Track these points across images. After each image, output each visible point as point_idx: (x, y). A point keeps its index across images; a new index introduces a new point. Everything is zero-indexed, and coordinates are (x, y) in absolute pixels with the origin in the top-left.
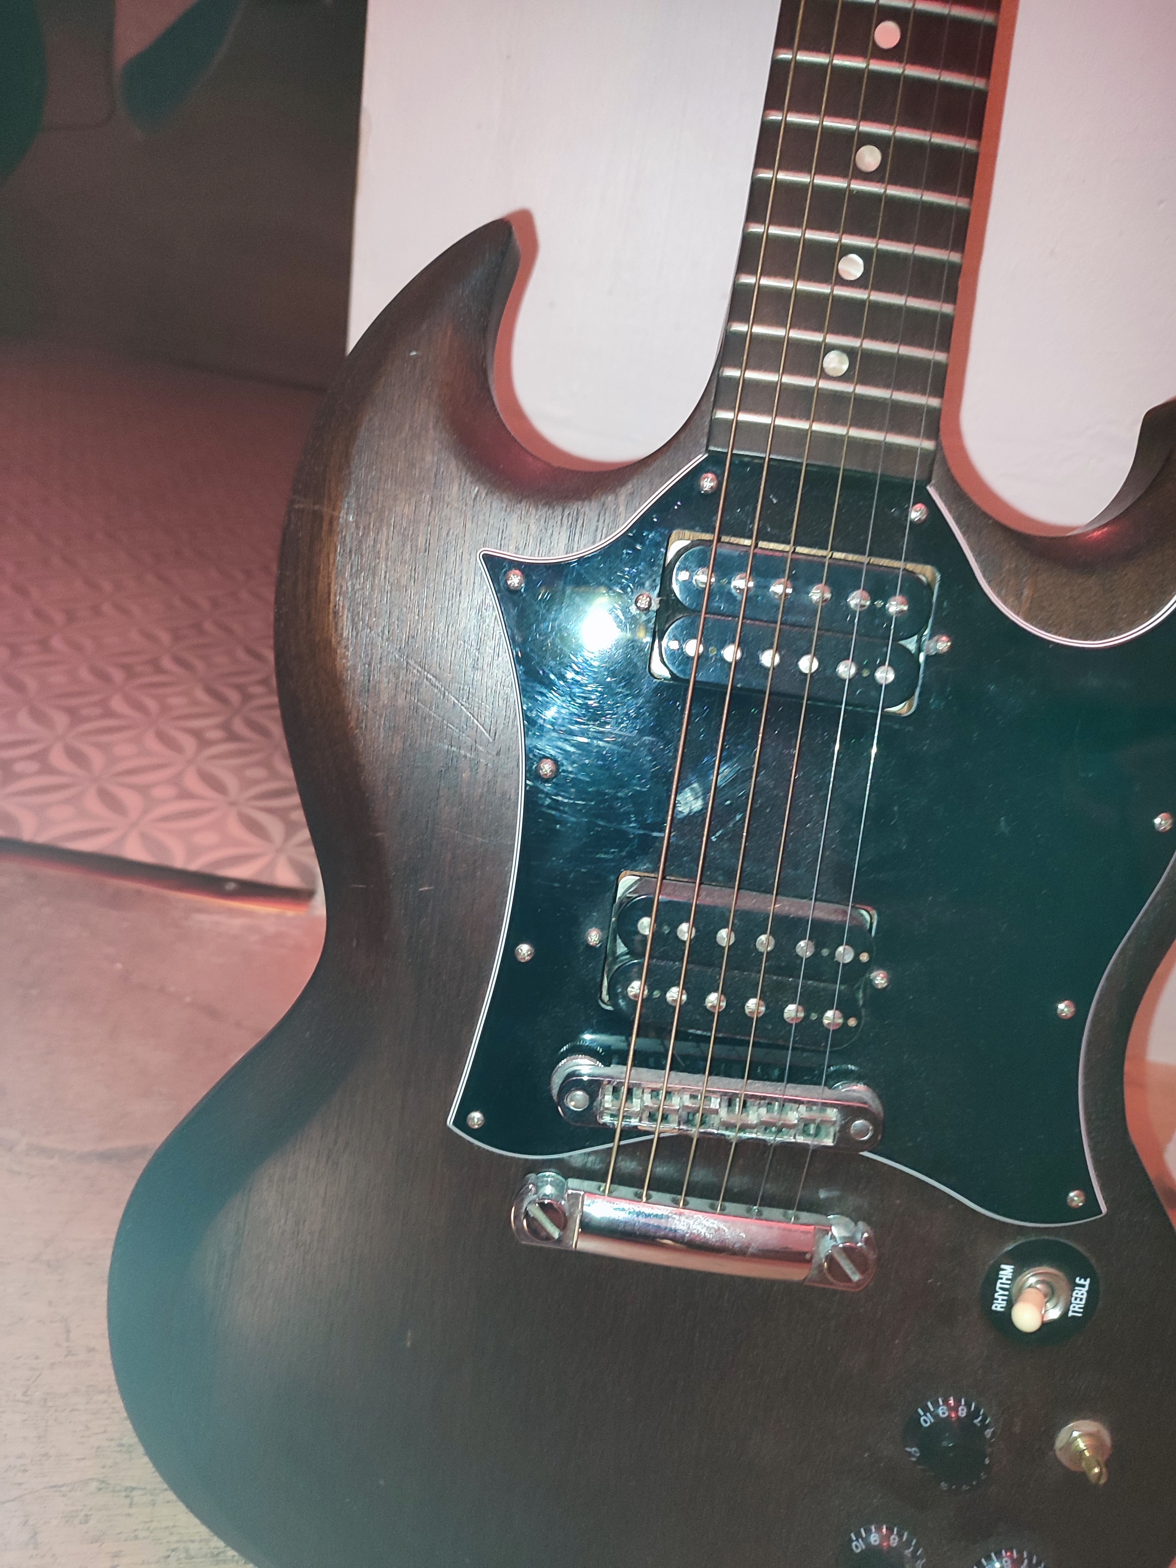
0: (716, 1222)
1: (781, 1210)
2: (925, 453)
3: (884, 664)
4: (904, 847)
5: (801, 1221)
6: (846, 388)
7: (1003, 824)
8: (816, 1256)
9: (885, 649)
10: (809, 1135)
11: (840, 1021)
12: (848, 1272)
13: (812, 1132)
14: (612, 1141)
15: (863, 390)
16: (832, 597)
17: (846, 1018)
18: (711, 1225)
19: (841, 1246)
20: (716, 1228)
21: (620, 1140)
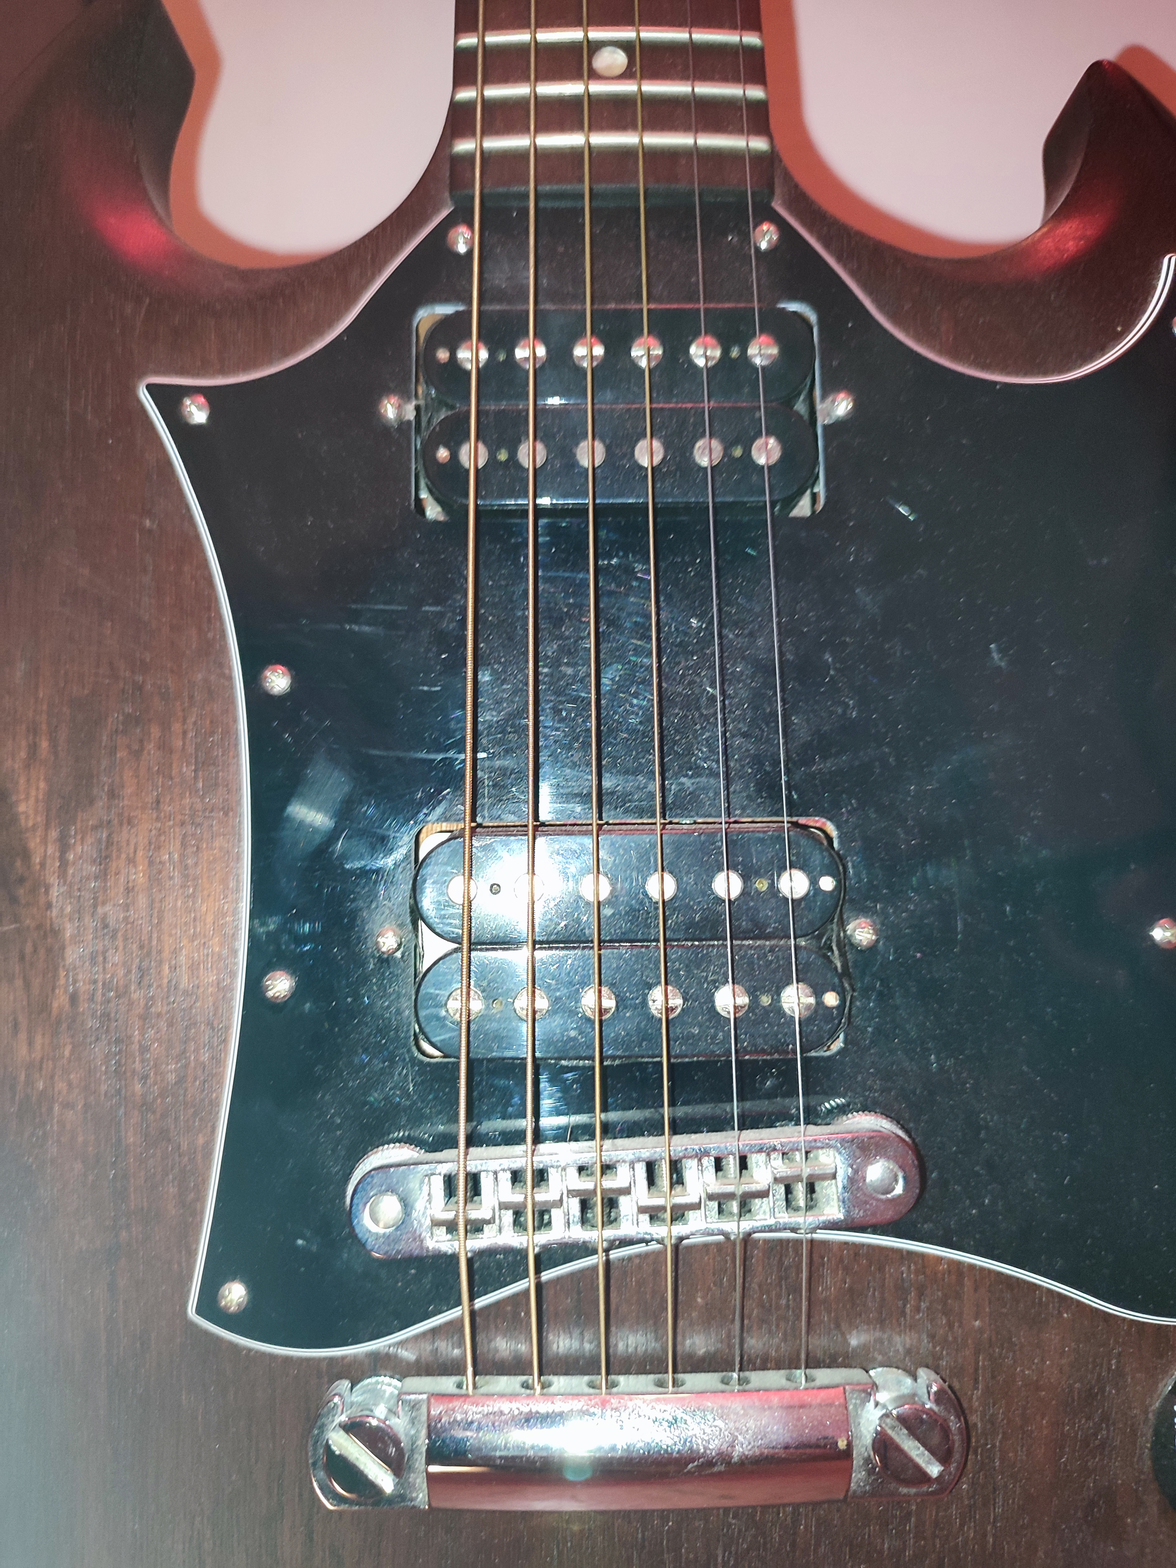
0: (668, 1407)
1: (783, 1372)
2: (757, 158)
3: (761, 435)
4: (854, 714)
5: (818, 1383)
6: (629, 87)
7: (996, 656)
8: (855, 1443)
9: (757, 415)
10: (797, 1209)
11: (812, 1000)
12: (921, 1462)
13: (802, 1203)
14: (458, 1303)
15: (652, 88)
16: (664, 352)
17: (818, 993)
18: (660, 1416)
19: (895, 1412)
20: (671, 1419)
21: (472, 1298)
